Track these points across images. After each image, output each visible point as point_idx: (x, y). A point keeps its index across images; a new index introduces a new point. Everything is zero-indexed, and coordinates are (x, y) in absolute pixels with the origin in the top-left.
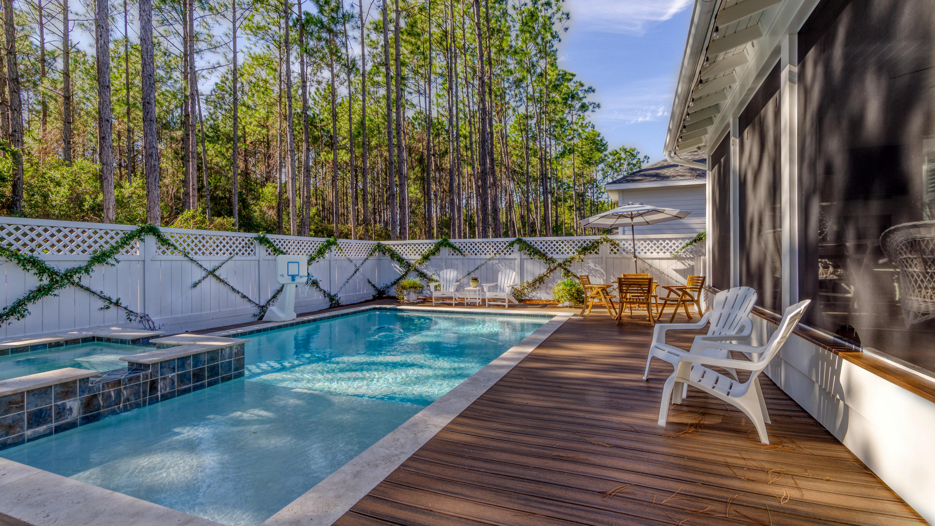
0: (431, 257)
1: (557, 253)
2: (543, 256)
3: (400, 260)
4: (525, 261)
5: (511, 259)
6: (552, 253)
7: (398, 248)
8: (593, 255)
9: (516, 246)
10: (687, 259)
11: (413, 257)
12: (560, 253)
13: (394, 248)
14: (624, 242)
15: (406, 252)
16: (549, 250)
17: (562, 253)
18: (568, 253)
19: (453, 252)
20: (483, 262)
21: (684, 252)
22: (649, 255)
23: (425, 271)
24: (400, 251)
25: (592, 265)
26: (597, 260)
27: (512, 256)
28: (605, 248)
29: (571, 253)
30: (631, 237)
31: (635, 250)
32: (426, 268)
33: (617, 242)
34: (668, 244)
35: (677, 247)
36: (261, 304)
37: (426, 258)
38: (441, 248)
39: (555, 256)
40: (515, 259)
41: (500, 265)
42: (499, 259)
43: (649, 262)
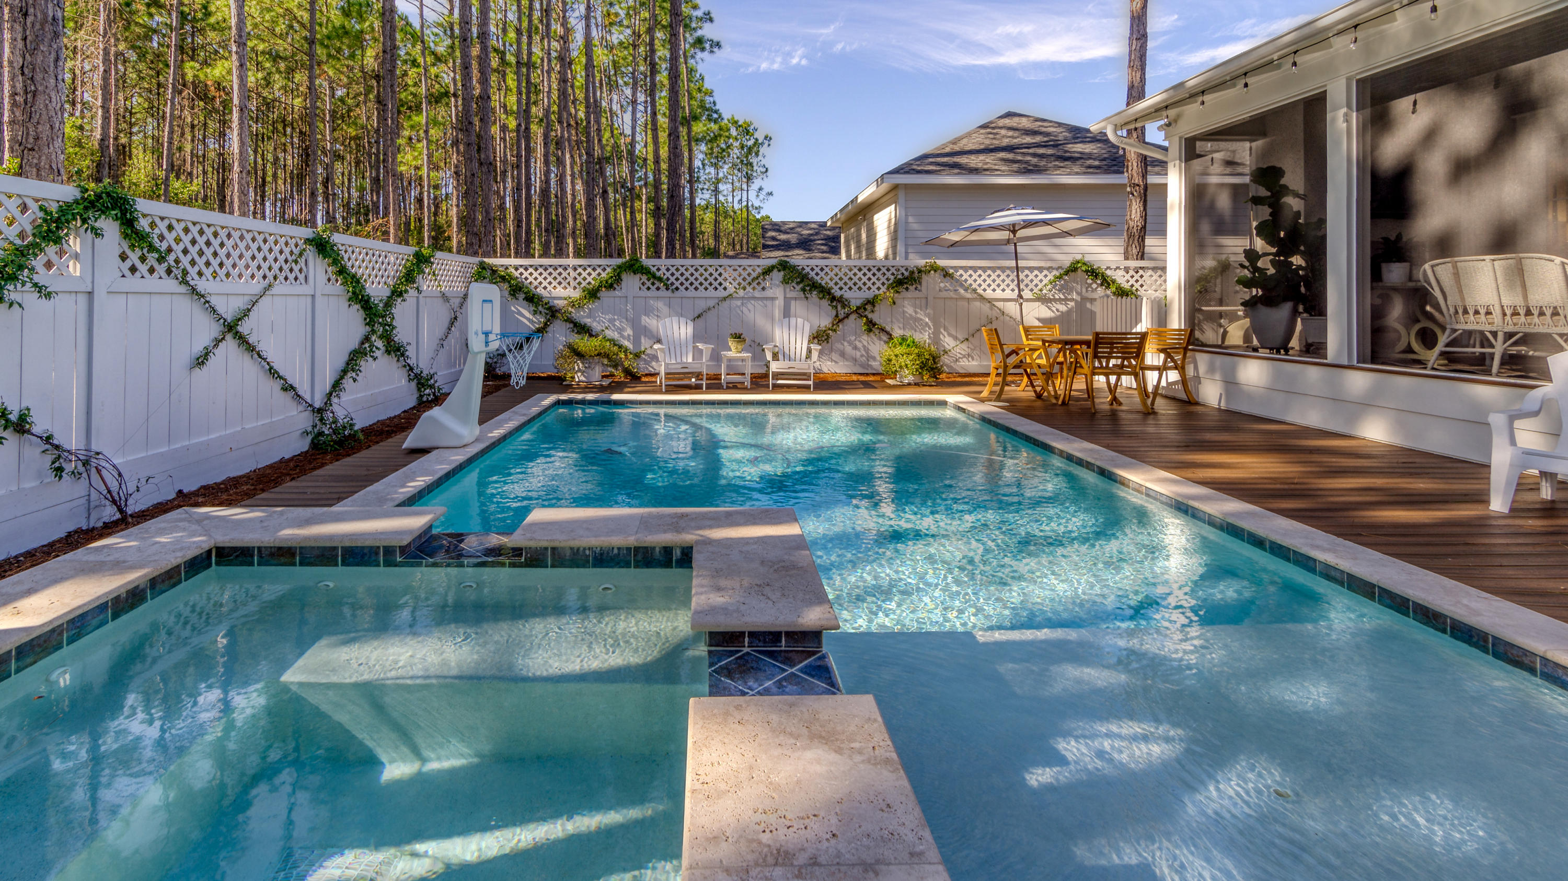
0: (603, 293)
1: (850, 289)
2: (825, 292)
3: (532, 299)
4: (793, 303)
5: (767, 298)
6: (841, 289)
7: (526, 274)
8: (912, 293)
9: (777, 276)
10: (1055, 300)
11: (560, 292)
12: (855, 288)
13: (517, 274)
14: (961, 272)
15: (545, 284)
16: (836, 284)
17: (860, 289)
18: (869, 289)
19: (649, 284)
20: (711, 303)
21: (1050, 291)
22: (999, 294)
23: (588, 321)
24: (531, 279)
25: (910, 310)
26: (918, 302)
27: (769, 293)
28: (932, 282)
29: (874, 288)
30: (1013, 263)
31: (1018, 285)
32: (589, 316)
33: (951, 271)
34: (1036, 276)
35: (1041, 281)
36: (317, 404)
37: (593, 294)
38: (624, 276)
39: (848, 295)
40: (773, 299)
41: (745, 309)
42: (743, 298)
43: (1000, 304)
